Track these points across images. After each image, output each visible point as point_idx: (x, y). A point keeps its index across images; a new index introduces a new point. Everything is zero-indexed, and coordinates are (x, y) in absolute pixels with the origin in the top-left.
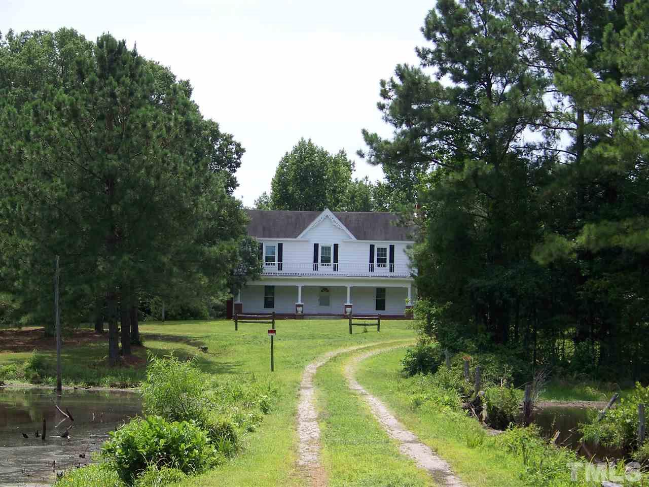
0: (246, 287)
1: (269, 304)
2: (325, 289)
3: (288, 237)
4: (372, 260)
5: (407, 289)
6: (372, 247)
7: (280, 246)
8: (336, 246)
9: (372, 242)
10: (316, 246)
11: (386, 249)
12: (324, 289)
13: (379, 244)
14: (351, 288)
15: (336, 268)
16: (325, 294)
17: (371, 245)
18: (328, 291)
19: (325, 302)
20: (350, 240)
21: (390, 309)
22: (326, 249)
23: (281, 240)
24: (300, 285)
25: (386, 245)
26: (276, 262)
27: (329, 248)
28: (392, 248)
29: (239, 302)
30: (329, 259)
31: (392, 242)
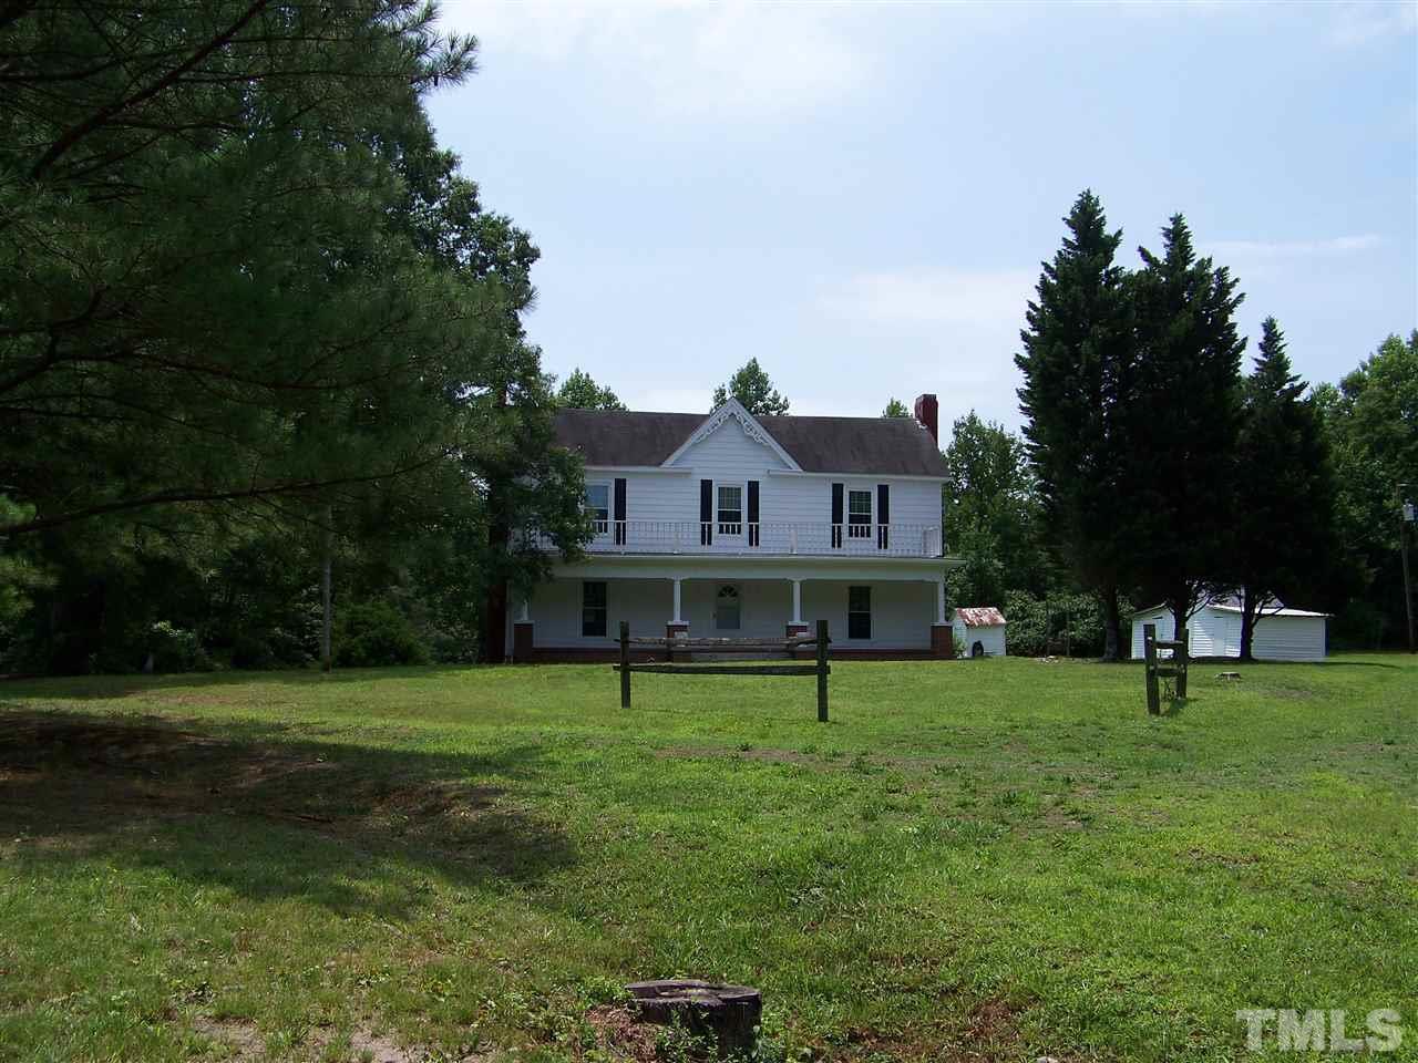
0: (550, 578)
1: (595, 626)
2: (729, 590)
3: (640, 463)
4: (837, 517)
5: (935, 584)
6: (837, 490)
7: (621, 486)
8: (754, 488)
9: (838, 477)
10: (706, 486)
11: (868, 494)
12: (725, 589)
13: (854, 483)
14: (803, 584)
15: (754, 538)
16: (728, 599)
17: (834, 486)
18: (735, 595)
19: (729, 620)
20: (786, 472)
21: (881, 634)
22: (730, 493)
23: (621, 470)
24: (678, 577)
25: (868, 484)
26: (611, 520)
27: (738, 491)
28: (883, 490)
29: (525, 619)
30: (737, 517)
31: (883, 478)
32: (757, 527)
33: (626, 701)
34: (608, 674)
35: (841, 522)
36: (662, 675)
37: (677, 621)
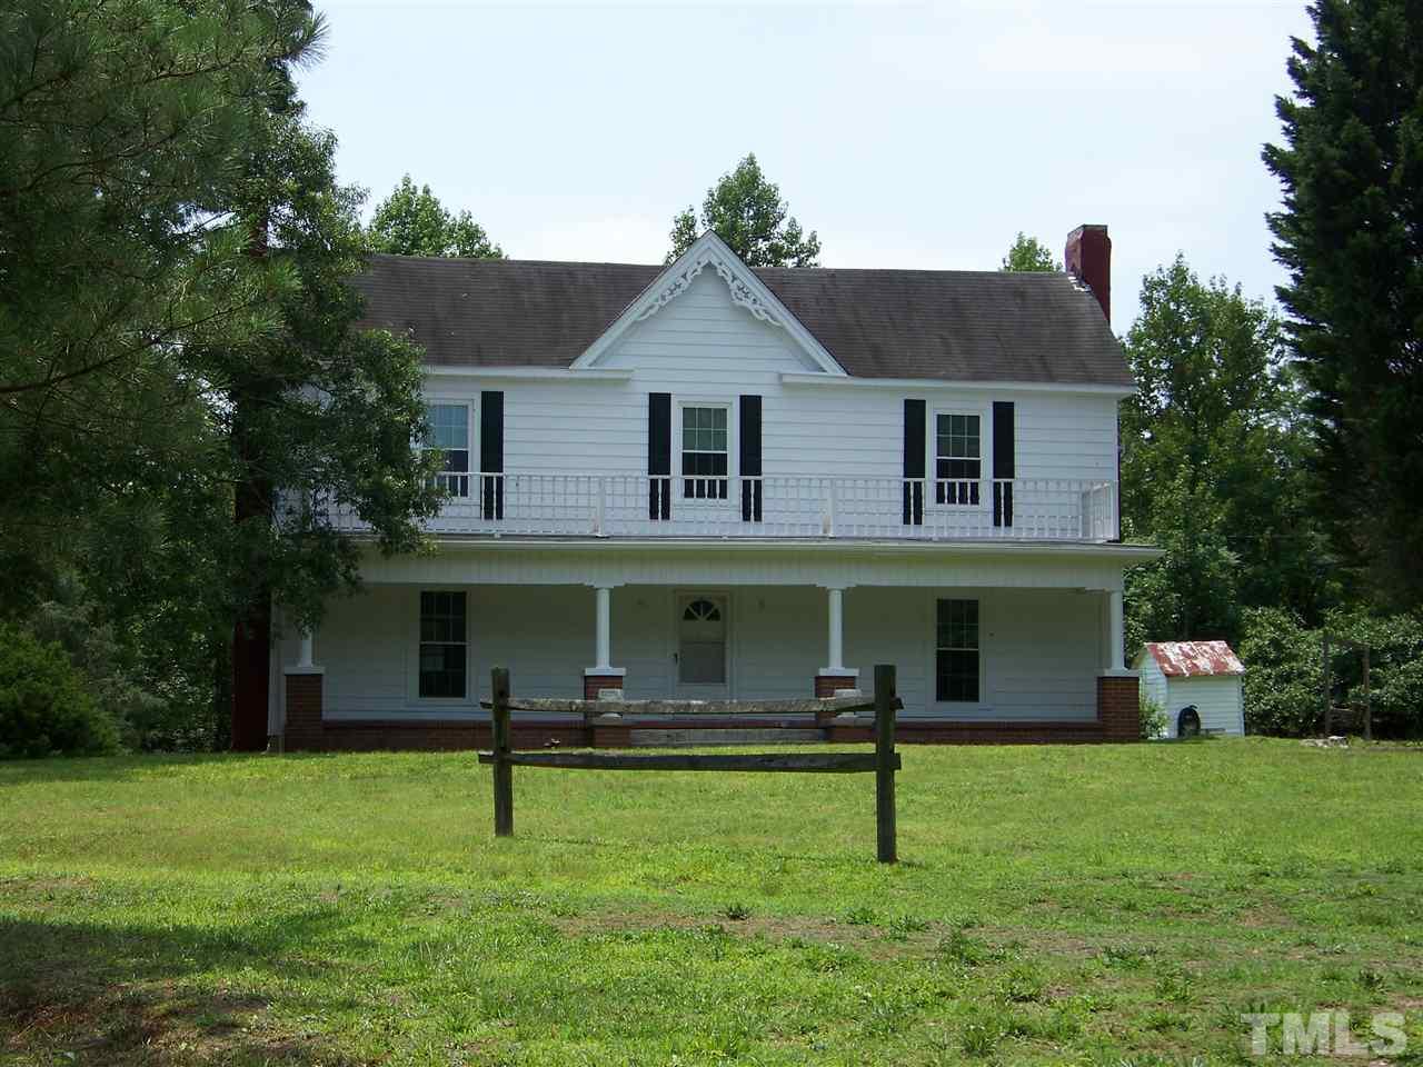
0: (355, 584)
1: (444, 678)
2: (702, 606)
3: (529, 362)
4: (913, 464)
5: (1103, 597)
6: (914, 412)
7: (493, 406)
8: (751, 408)
9: (915, 387)
10: (659, 406)
11: (975, 420)
12: (696, 605)
13: (946, 398)
14: (848, 595)
15: (752, 507)
16: (703, 627)
17: (908, 403)
18: (715, 616)
19: (704, 665)
20: (815, 378)
21: (999, 694)
22: (704, 420)
23: (494, 375)
24: (605, 581)
25: (974, 400)
26: (475, 472)
27: (721, 414)
28: (1004, 414)
29: (306, 664)
30: (720, 464)
31: (1005, 390)
32: (758, 484)
33: (504, 822)
34: (469, 770)
35: (922, 475)
36: (575, 773)
37: (603, 667)
